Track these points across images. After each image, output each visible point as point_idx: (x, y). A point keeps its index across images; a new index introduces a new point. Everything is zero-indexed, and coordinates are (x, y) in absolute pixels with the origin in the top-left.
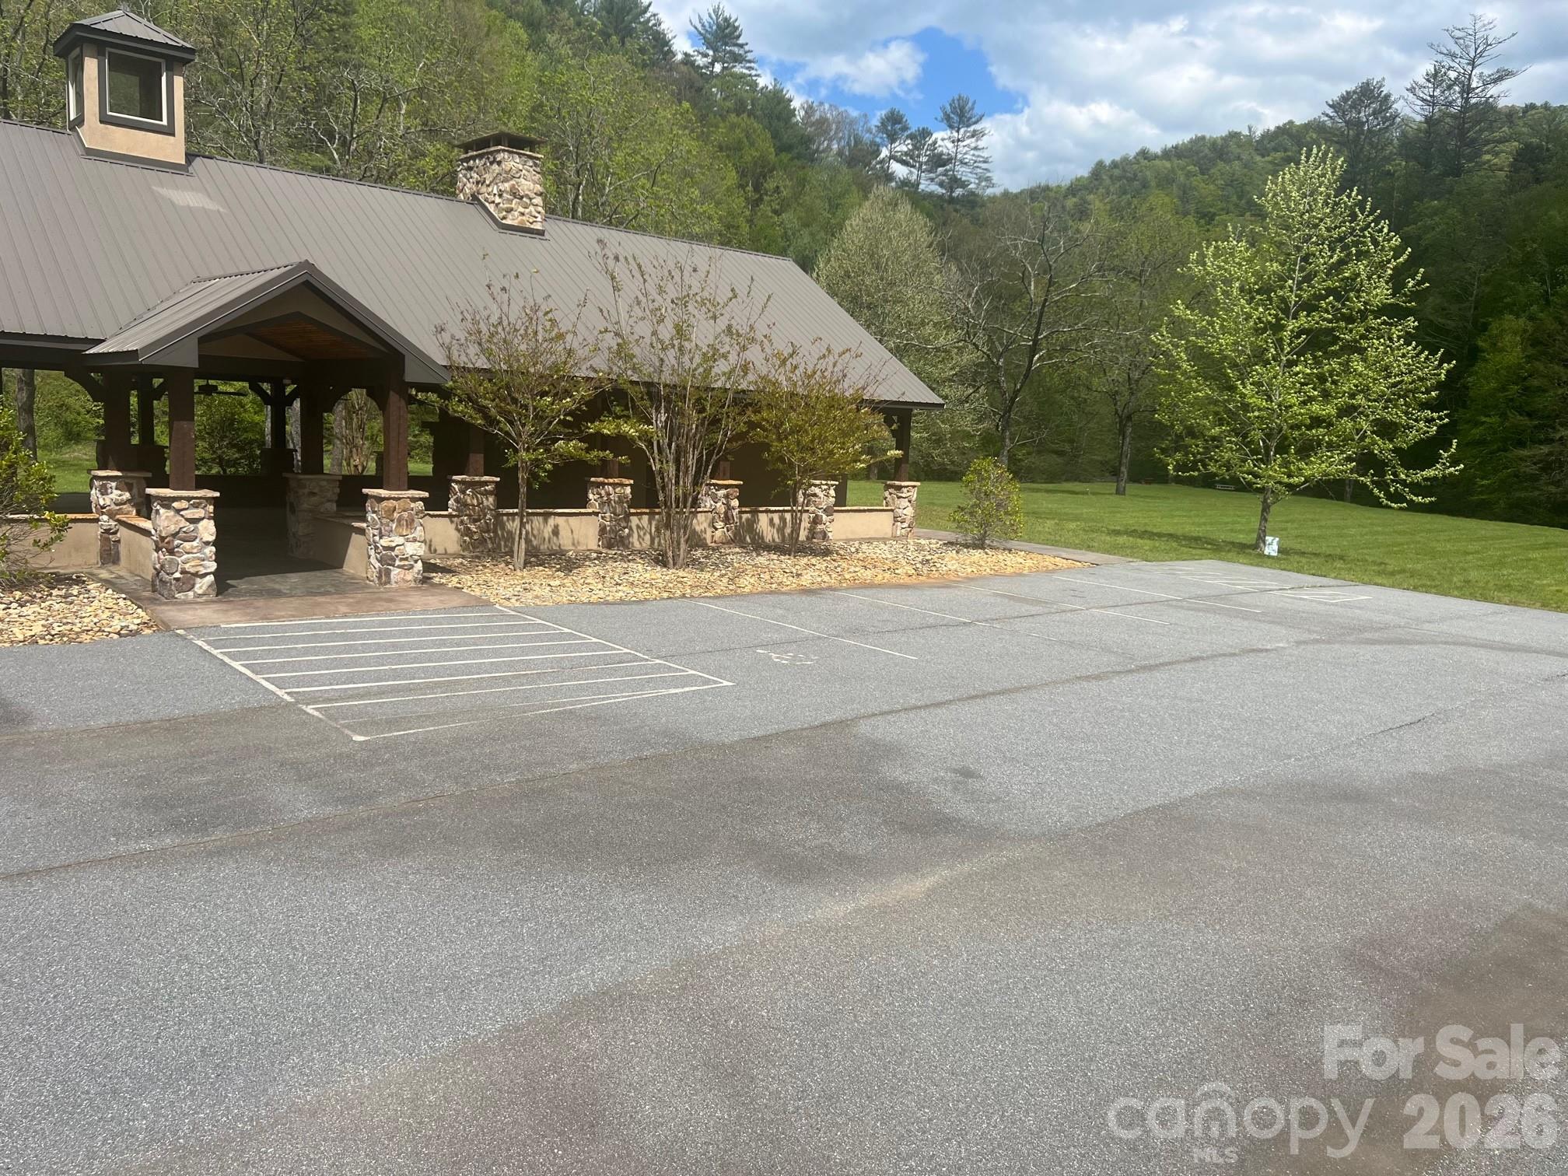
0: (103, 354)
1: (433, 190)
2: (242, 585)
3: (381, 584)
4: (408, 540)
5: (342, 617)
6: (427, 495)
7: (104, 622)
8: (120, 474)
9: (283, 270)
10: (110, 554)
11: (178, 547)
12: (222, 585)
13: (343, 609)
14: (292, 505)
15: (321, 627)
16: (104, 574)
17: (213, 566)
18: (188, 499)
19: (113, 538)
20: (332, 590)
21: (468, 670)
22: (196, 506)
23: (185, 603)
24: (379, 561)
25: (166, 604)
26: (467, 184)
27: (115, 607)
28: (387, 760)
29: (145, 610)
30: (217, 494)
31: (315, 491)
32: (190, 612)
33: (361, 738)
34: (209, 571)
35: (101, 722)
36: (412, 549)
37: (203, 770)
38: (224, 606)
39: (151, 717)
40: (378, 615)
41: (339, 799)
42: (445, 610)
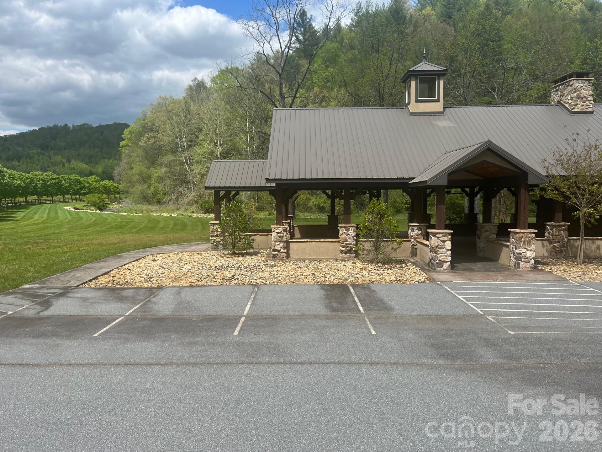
0: (415, 182)
1: (537, 103)
2: (460, 266)
3: (515, 268)
4: (528, 250)
5: (500, 281)
6: (537, 231)
7: (413, 277)
8: (418, 224)
9: (479, 145)
10: (414, 253)
11: (438, 251)
12: (453, 267)
13: (500, 278)
14: (478, 235)
15: (491, 285)
16: (412, 260)
17: (450, 259)
18: (442, 233)
19: (415, 247)
20: (495, 270)
21: (558, 309)
22: (444, 236)
23: (440, 272)
24: (515, 259)
25: (433, 272)
26: (555, 97)
27: (416, 272)
28: (525, 344)
29: (426, 274)
30: (452, 231)
31: (488, 230)
32: (442, 276)
33: (512, 333)
34: (448, 260)
35: (415, 313)
36: (529, 254)
37: (451, 336)
38: (454, 274)
39: (431, 313)
40: (515, 281)
41: (505, 357)
42: (545, 281)
